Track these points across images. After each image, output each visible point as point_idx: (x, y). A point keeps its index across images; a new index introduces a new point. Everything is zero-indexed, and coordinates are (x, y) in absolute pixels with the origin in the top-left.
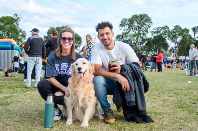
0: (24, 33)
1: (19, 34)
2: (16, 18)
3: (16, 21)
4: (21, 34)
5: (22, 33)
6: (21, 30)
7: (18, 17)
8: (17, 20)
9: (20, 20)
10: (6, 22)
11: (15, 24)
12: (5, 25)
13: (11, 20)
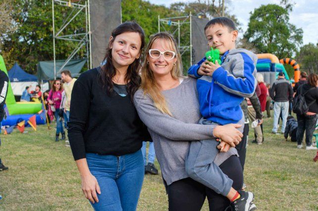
0: (300, 33)
1: (289, 34)
2: (284, 6)
3: (284, 11)
4: (293, 34)
5: (295, 32)
6: (293, 28)
7: (287, 4)
8: (287, 10)
9: (291, 10)
10: (267, 15)
11: (283, 16)
12: (265, 22)
13: (276, 10)
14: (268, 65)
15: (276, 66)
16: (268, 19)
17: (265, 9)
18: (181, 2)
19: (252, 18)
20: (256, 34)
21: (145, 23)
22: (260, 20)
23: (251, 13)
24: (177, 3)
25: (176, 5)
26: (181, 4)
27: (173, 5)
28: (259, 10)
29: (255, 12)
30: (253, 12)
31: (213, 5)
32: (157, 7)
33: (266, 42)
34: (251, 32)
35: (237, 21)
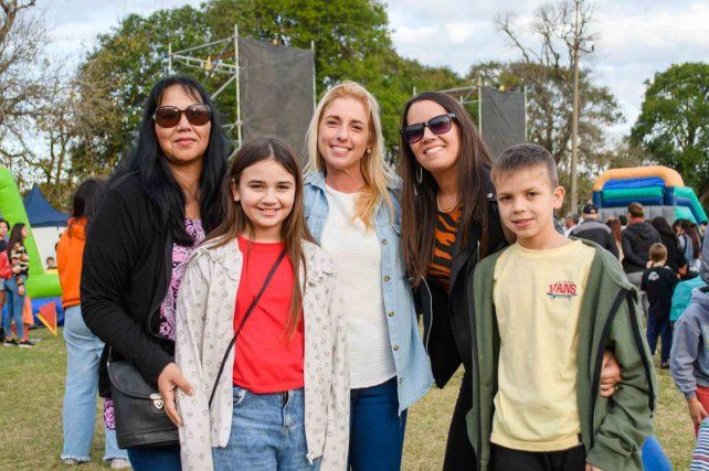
10: (684, 86)
12: (678, 101)
13: (703, 76)
14: (658, 191)
15: (675, 194)
16: (683, 95)
17: (677, 74)
18: (495, 61)
19: (651, 93)
20: (657, 126)
21: (393, 104)
22: (668, 96)
23: (647, 82)
24: (485, 62)
25: (483, 66)
26: (493, 66)
27: (475, 69)
28: (665, 75)
29: (657, 80)
30: (652, 81)
31: (557, 66)
32: (433, 72)
33: (680, 144)
34: (646, 123)
35: (613, 101)
